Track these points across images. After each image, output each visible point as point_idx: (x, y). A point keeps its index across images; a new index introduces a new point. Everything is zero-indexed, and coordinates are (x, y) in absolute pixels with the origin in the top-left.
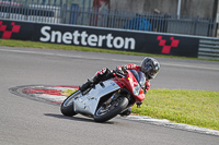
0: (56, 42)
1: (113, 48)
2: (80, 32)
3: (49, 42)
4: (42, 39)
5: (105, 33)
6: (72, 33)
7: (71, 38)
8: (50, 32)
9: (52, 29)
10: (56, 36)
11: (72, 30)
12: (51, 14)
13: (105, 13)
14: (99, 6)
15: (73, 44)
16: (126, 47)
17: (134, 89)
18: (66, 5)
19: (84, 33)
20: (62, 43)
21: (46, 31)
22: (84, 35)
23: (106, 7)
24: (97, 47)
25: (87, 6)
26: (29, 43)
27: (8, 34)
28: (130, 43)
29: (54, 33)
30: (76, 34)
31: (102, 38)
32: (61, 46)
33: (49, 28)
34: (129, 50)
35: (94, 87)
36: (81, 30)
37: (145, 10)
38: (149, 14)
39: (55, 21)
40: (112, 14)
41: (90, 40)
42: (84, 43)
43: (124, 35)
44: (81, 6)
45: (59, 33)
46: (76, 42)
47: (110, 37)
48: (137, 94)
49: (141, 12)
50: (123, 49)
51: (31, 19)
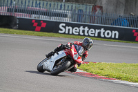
0: (69, 33)
1: (105, 37)
2: (84, 27)
3: (64, 33)
4: (60, 32)
5: (100, 28)
6: (79, 27)
7: (78, 31)
8: (65, 27)
9: (66, 26)
10: (69, 30)
11: (79, 26)
12: (65, 16)
13: (100, 15)
14: (96, 10)
15: (79, 35)
16: (113, 37)
17: (74, 56)
18: (75, 10)
19: (86, 27)
20: (73, 34)
21: (63, 26)
22: (86, 29)
23: (100, 12)
24: (94, 36)
25: (88, 11)
26: (52, 34)
27: (39, 28)
28: (115, 34)
29: (67, 28)
30: (81, 28)
31: (97, 31)
32: (72, 36)
33: (64, 25)
34: (115, 38)
35: (53, 55)
36: (84, 26)
37: (124, 13)
38: (127, 16)
39: (68, 20)
40: (104, 16)
41: (90, 32)
42: (86, 34)
43: (112, 29)
44: (84, 11)
45: (71, 28)
46: (81, 34)
47: (102, 30)
48: (76, 59)
49: (122, 14)
50: (111, 38)
51: (53, 19)
